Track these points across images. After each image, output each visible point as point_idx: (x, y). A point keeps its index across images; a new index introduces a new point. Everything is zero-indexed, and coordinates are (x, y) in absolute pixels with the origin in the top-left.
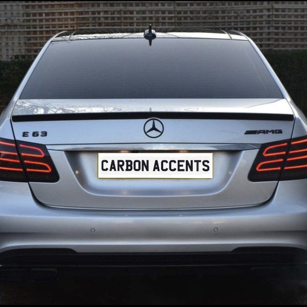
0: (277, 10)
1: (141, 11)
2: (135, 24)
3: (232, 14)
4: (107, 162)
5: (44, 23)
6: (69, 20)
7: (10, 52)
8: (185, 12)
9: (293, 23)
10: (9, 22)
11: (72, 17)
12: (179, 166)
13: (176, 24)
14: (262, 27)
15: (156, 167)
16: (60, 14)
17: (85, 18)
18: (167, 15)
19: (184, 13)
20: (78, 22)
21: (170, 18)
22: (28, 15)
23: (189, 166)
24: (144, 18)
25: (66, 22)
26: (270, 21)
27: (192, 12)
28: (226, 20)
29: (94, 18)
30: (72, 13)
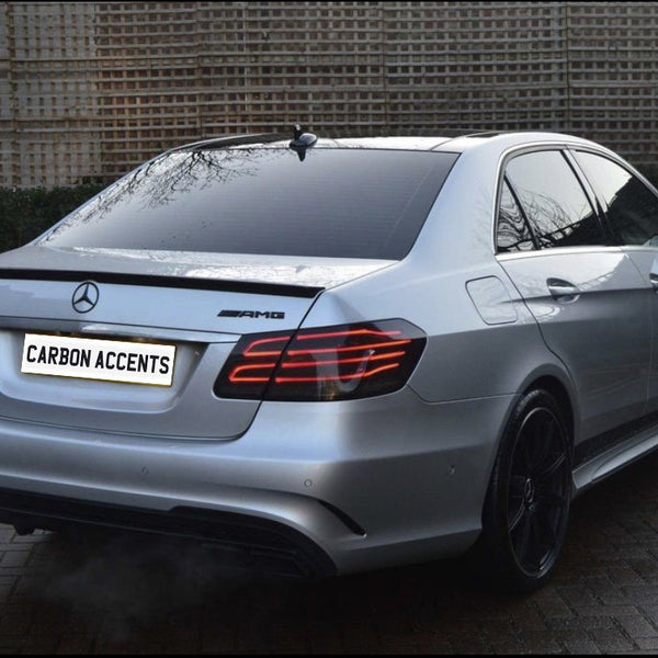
0: (577, 91)
1: (321, 92)
2: (311, 118)
3: (494, 99)
4: (35, 348)
5: (139, 115)
6: (186, 110)
7: (74, 171)
8: (405, 95)
9: (607, 115)
10: (72, 114)
11: (191, 104)
12: (130, 362)
13: (389, 117)
14: (550, 122)
15: (99, 363)
16: (169, 99)
17: (215, 106)
18: (370, 100)
19: (403, 97)
20: (204, 114)
21: (377, 106)
22: (109, 100)
23: (143, 364)
24: (328, 106)
25: (181, 115)
26: (563, 111)
27: (417, 95)
28: (483, 109)
29: (233, 107)
30: (192, 98)
